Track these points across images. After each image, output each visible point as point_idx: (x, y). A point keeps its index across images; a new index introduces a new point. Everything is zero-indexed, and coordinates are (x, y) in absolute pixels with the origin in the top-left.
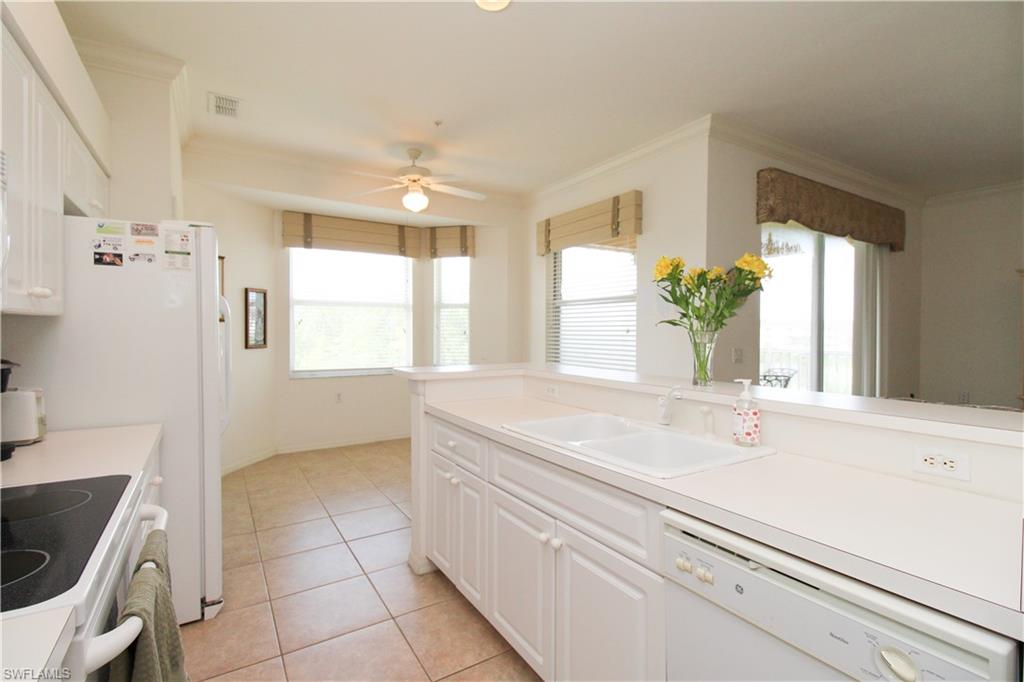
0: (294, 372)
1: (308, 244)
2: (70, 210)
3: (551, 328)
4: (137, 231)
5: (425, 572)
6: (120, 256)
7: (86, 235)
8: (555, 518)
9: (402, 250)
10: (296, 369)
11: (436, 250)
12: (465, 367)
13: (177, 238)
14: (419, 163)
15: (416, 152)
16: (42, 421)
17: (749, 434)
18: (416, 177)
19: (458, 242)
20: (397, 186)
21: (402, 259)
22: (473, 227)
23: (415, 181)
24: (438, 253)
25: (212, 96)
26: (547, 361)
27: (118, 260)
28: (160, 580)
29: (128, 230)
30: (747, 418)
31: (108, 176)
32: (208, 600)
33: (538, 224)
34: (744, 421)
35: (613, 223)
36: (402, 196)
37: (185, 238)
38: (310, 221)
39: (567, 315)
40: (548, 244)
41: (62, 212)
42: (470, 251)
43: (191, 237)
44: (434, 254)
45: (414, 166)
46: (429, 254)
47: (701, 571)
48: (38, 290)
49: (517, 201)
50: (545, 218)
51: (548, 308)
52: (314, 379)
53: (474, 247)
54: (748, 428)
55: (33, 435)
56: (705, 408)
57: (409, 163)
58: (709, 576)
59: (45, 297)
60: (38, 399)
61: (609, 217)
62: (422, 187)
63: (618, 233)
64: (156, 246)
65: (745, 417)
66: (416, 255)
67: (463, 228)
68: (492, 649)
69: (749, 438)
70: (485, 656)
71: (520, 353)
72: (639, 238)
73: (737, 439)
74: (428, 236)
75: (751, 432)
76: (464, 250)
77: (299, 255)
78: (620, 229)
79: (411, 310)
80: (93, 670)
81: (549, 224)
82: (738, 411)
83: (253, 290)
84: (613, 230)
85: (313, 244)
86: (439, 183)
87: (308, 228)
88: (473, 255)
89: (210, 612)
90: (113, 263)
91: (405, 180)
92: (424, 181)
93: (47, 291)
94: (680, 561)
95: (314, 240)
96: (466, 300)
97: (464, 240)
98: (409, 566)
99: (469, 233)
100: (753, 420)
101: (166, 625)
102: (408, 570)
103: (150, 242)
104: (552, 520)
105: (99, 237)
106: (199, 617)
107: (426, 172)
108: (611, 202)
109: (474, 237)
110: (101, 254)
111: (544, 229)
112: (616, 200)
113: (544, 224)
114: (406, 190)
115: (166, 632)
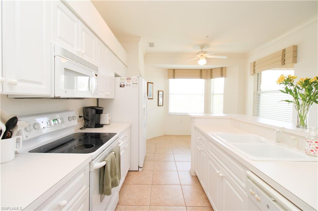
0: (170, 113)
1: (174, 78)
2: (116, 76)
3: (255, 102)
4: (127, 79)
5: (194, 175)
6: (124, 85)
7: (118, 81)
8: (222, 167)
9: (201, 77)
10: (171, 112)
11: (212, 76)
12: (222, 114)
13: (134, 80)
14: (203, 50)
15: (202, 47)
16: (109, 120)
17: (312, 151)
18: (202, 54)
19: (220, 73)
20: (197, 58)
21: (201, 80)
22: (225, 67)
23: (202, 56)
24: (213, 77)
25: (148, 43)
26: (253, 115)
27: (124, 86)
28: (113, 156)
29: (126, 79)
30: (311, 144)
31: (127, 67)
32: (140, 166)
33: (251, 64)
34: (310, 145)
35: (282, 60)
36: (198, 61)
37: (136, 80)
38: (175, 71)
39: (263, 97)
40: (254, 71)
41: (114, 76)
42: (224, 76)
43: (137, 80)
44: (211, 77)
45: (202, 51)
46: (210, 78)
47: (257, 196)
48: (107, 93)
49: (243, 56)
50: (254, 61)
51: (254, 94)
52: (175, 115)
53: (226, 74)
54: (312, 148)
55: (108, 123)
56: (293, 137)
57: (200, 50)
58: (259, 198)
59: (109, 95)
60: (109, 116)
61: (280, 58)
62: (205, 57)
63: (284, 64)
64: (131, 82)
65: (310, 143)
66: (206, 78)
67: (222, 68)
68: (207, 204)
69: (312, 152)
70: (204, 205)
71: (243, 110)
72: (295, 65)
73: (306, 152)
74: (210, 72)
75: (314, 150)
76: (222, 75)
77: (172, 81)
78: (285, 62)
79: (204, 95)
80: (97, 168)
81: (255, 63)
82: (307, 140)
83: (160, 91)
84: (282, 63)
85: (175, 77)
86: (210, 55)
87: (174, 73)
88: (225, 77)
89: (140, 169)
90: (123, 87)
91: (199, 56)
92: (205, 55)
93: (109, 94)
94: (251, 190)
95: (176, 76)
96: (222, 92)
97: (222, 72)
98: (190, 172)
99: (224, 70)
100: (315, 145)
101: (114, 165)
102: (189, 173)
103: (130, 81)
104: (221, 167)
105: (120, 81)
106: (138, 170)
107: (205, 52)
108: (282, 52)
109: (225, 71)
110: (121, 85)
111: (253, 65)
112: (284, 51)
113: (253, 63)
114: (199, 59)
115: (114, 167)
